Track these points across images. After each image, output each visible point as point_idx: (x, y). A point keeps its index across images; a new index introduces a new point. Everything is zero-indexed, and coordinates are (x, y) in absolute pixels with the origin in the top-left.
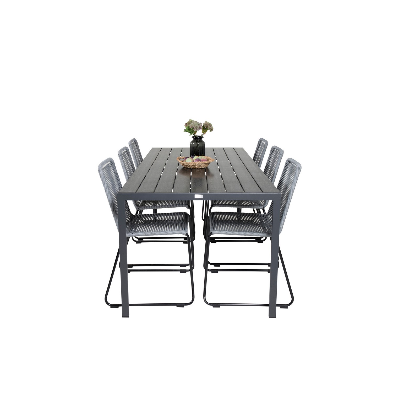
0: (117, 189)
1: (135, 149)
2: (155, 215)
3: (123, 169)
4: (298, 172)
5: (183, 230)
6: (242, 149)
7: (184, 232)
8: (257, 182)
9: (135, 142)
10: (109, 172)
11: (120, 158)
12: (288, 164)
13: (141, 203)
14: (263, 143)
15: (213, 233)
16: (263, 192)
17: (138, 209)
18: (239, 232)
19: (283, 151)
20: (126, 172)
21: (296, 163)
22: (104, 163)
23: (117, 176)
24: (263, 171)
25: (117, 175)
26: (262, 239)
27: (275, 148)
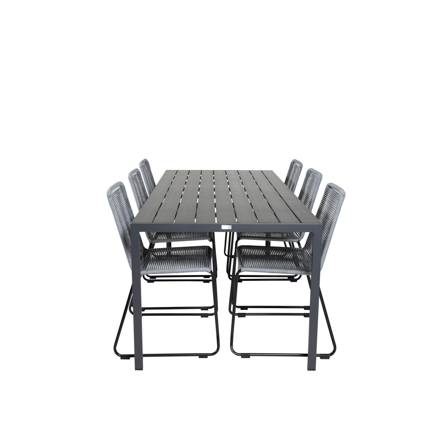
0: (128, 219)
1: (146, 172)
2: (169, 249)
3: (134, 194)
4: (341, 199)
5: (206, 266)
6: (272, 172)
7: (208, 269)
8: (293, 211)
9: (147, 163)
10: (119, 198)
11: (131, 182)
12: (328, 189)
13: (154, 235)
14: (297, 165)
15: (242, 270)
16: (301, 222)
17: (152, 242)
18: (272, 270)
19: (321, 175)
20: (137, 198)
21: (339, 189)
22: (114, 188)
23: (128, 204)
24: (298, 197)
25: (128, 202)
26: (295, 278)
27: (312, 171)
